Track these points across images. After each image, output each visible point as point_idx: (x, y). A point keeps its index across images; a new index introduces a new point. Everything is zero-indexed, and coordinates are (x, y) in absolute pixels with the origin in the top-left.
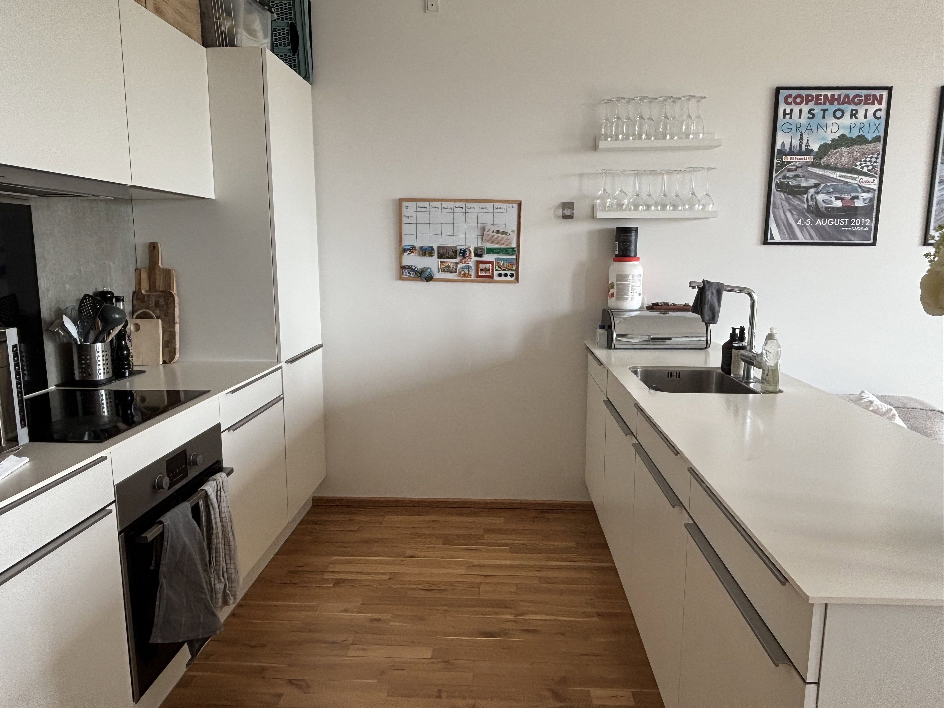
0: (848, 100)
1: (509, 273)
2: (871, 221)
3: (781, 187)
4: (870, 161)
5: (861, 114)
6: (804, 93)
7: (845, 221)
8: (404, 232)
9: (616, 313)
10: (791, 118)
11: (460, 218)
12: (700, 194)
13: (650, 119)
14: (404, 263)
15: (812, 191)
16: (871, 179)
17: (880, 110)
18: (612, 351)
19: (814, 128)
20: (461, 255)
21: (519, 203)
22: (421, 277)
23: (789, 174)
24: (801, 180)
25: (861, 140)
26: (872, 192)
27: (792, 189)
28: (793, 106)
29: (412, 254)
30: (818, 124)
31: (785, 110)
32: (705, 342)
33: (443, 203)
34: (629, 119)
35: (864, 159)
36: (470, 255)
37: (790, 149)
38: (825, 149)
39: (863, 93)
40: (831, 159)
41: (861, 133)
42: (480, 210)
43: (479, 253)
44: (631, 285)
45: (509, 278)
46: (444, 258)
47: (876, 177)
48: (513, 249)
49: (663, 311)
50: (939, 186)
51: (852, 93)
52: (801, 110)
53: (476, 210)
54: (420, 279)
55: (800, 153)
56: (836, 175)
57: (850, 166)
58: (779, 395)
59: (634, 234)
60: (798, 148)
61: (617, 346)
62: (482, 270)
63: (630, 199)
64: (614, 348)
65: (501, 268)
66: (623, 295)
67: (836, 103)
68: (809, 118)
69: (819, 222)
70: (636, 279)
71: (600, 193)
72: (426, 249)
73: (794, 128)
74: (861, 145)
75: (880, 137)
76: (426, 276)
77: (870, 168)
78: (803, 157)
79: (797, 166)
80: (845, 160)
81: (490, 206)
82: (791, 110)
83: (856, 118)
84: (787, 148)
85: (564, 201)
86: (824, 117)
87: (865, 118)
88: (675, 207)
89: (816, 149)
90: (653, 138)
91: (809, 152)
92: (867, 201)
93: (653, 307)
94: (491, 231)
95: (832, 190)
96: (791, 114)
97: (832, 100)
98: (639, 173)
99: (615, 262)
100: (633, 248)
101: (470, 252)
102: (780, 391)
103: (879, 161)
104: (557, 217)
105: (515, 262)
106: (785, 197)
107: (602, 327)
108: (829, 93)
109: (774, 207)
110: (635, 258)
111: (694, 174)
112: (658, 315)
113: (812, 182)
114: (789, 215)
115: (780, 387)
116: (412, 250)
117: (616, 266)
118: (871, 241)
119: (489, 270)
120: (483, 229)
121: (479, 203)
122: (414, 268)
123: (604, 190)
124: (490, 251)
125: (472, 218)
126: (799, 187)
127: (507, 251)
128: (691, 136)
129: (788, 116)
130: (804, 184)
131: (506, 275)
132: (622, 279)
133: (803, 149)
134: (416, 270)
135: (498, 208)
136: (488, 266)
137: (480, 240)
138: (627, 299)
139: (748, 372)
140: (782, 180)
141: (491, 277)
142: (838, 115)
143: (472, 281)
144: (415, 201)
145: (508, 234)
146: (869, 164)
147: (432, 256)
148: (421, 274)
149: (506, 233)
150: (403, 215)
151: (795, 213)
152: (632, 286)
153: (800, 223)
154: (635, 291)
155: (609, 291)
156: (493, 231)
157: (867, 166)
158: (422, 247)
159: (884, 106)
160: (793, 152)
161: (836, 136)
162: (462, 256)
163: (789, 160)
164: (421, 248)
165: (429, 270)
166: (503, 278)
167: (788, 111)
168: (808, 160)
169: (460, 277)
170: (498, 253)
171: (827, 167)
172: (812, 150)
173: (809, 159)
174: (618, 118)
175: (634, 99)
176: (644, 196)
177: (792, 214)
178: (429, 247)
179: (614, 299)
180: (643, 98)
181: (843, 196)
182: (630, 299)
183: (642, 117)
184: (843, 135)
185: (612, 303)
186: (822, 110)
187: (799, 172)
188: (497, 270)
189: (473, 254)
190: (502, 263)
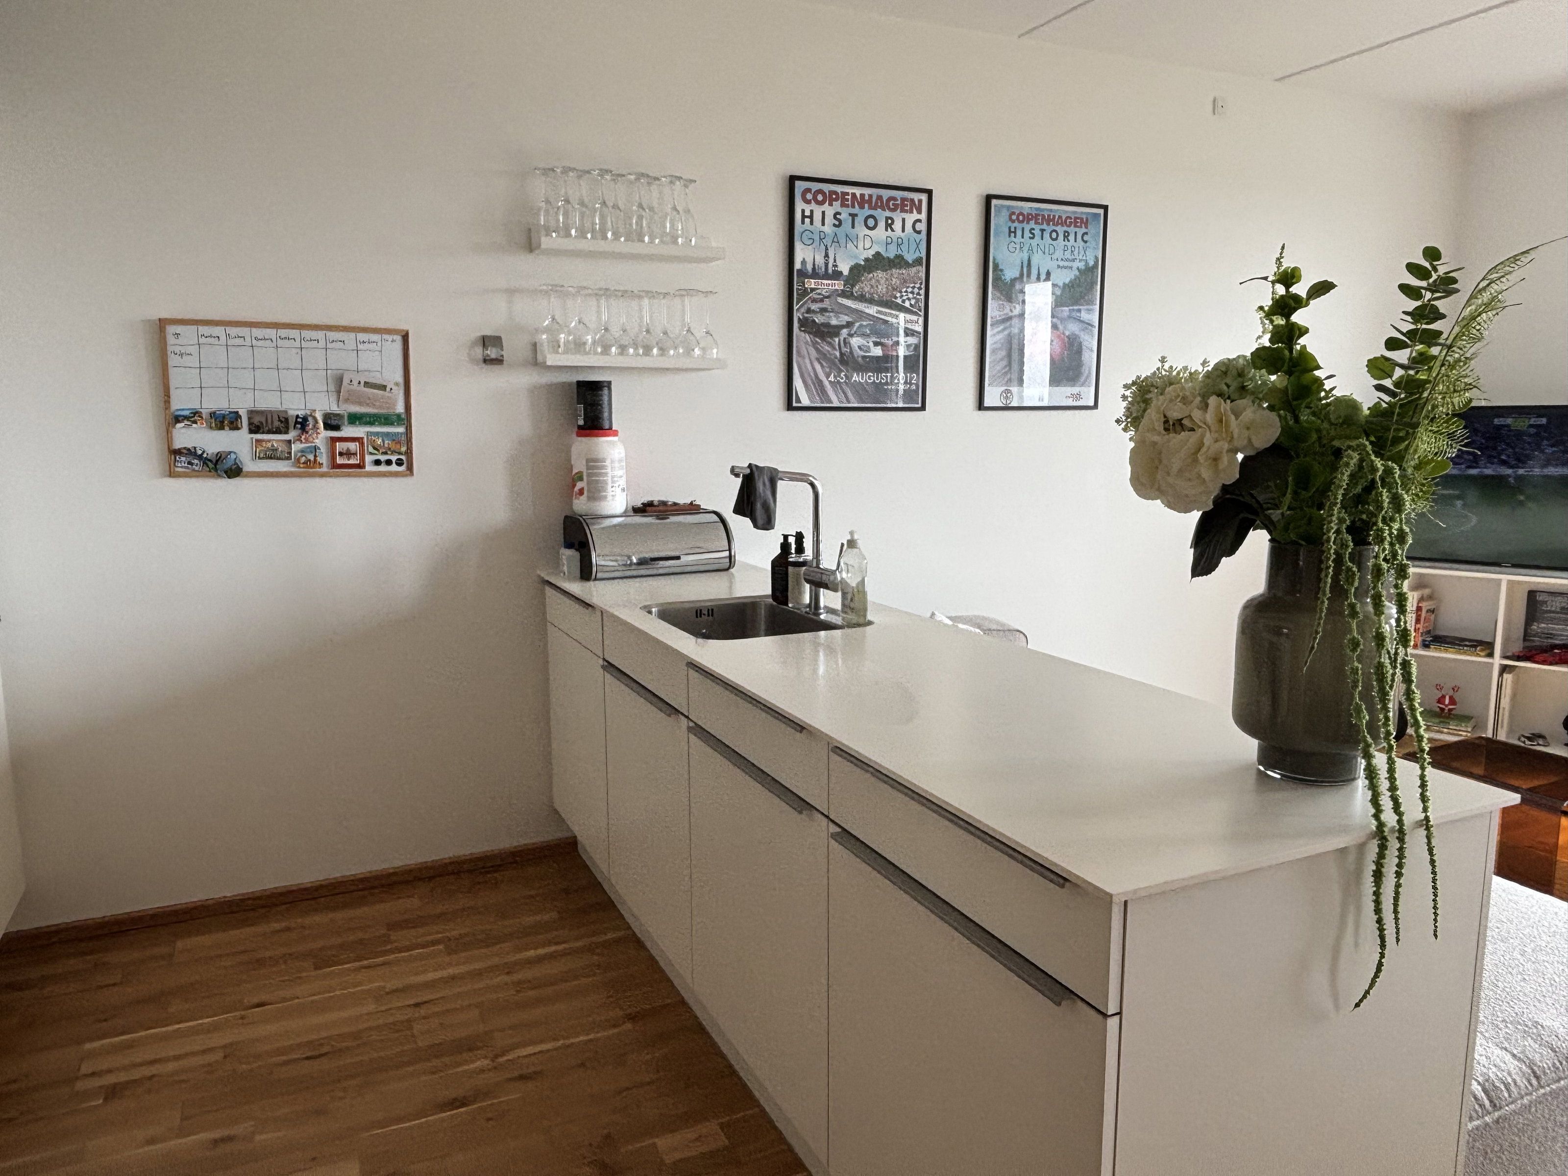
0: (881, 204)
1: (394, 458)
2: (918, 375)
3: (806, 324)
4: (912, 293)
5: (897, 226)
6: (827, 187)
7: (887, 377)
8: (173, 384)
9: (592, 521)
10: (812, 223)
11: (289, 357)
12: (699, 332)
13: (616, 207)
14: (178, 445)
15: (845, 332)
16: (915, 318)
17: (919, 221)
18: (591, 583)
19: (842, 241)
20: (299, 426)
21: (403, 333)
22: (216, 470)
23: (814, 307)
24: (829, 317)
25: (898, 262)
26: (917, 337)
27: (819, 328)
28: (813, 206)
29: (194, 425)
30: (847, 236)
31: (803, 211)
32: (728, 560)
33: (254, 330)
34: (582, 204)
35: (905, 289)
36: (315, 427)
37: (814, 269)
38: (857, 271)
39: (899, 194)
40: (864, 286)
41: (899, 252)
42: (329, 345)
43: (334, 423)
44: (610, 475)
45: (394, 468)
46: (263, 433)
47: (920, 316)
48: (399, 416)
49: (661, 515)
50: (992, 329)
51: (886, 194)
52: (823, 213)
53: (322, 344)
54: (213, 473)
55: (826, 276)
56: (872, 310)
57: (888, 298)
58: (868, 628)
59: (606, 391)
60: (823, 270)
61: (599, 575)
62: (341, 454)
63: (596, 335)
64: (596, 579)
65: (378, 450)
66: (600, 491)
67: (866, 206)
68: (835, 225)
69: (855, 377)
70: (617, 465)
71: (547, 322)
72: (224, 416)
73: (817, 238)
74: (900, 268)
75: (921, 258)
76: (226, 467)
77: (913, 302)
78: (830, 282)
79: (823, 295)
80: (882, 289)
81: (349, 337)
82: (812, 212)
83: (893, 230)
84: (809, 268)
85: (485, 334)
86: (853, 227)
87: (903, 231)
88: (663, 351)
89: (846, 272)
90: (622, 239)
91: (837, 275)
92: (912, 348)
93: (644, 509)
94: (355, 383)
95: (868, 332)
96: (811, 217)
97: (862, 202)
98: (606, 293)
99: (580, 439)
100: (606, 415)
101: (316, 421)
102: (870, 623)
103: (922, 292)
104: (473, 361)
105: (403, 438)
106: (811, 341)
107: (569, 545)
108: (858, 191)
109: (798, 352)
110: (609, 431)
111: (686, 299)
112: (653, 521)
113: (845, 319)
114: (818, 367)
115: (870, 617)
116: (193, 417)
117: (581, 446)
118: (919, 405)
119: (355, 454)
120: (339, 381)
121: (327, 332)
122: (200, 452)
123: (553, 319)
124: (355, 419)
125: (315, 358)
126: (827, 325)
127: (387, 420)
128: (680, 240)
129: (807, 220)
130: (834, 322)
131: (389, 462)
132: (594, 464)
133: (830, 271)
134: (205, 455)
135: (364, 342)
136: (353, 446)
137: (333, 398)
138: (605, 497)
139: (815, 598)
140: (806, 315)
141: (361, 466)
142: (871, 224)
143: (323, 475)
144: (193, 325)
145: (388, 389)
146: (911, 296)
147: (237, 428)
148: (216, 464)
149: (383, 388)
150: (169, 353)
151: (825, 364)
152: (613, 477)
153: (832, 378)
154: (616, 485)
155: (574, 486)
156: (359, 383)
157: (909, 299)
158: (214, 413)
159: (923, 216)
160: (817, 274)
161: (870, 254)
162: (300, 429)
163: (813, 286)
164: (213, 415)
165: (233, 456)
166: (383, 468)
167: (807, 213)
168: (837, 287)
169: (299, 467)
170: (371, 424)
171: (862, 298)
172: (841, 273)
173: (839, 285)
174: (567, 201)
175: (588, 172)
176: (616, 331)
177: (822, 366)
178: (231, 413)
179: (583, 498)
180: (604, 172)
181: (882, 340)
182: (610, 498)
183: (604, 203)
184: (878, 254)
185: (580, 505)
186: (850, 215)
187: (826, 304)
188: (371, 454)
189: (321, 425)
190: (379, 442)
